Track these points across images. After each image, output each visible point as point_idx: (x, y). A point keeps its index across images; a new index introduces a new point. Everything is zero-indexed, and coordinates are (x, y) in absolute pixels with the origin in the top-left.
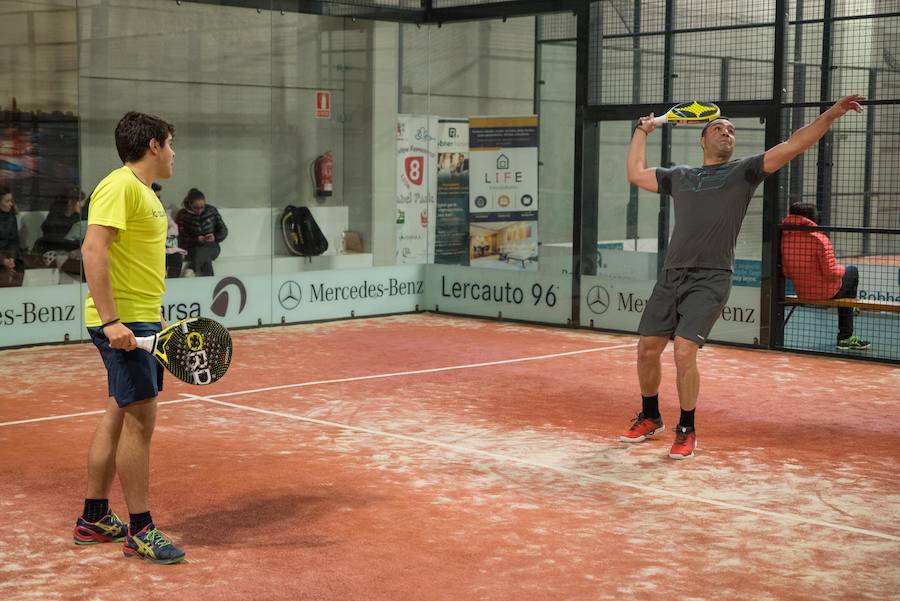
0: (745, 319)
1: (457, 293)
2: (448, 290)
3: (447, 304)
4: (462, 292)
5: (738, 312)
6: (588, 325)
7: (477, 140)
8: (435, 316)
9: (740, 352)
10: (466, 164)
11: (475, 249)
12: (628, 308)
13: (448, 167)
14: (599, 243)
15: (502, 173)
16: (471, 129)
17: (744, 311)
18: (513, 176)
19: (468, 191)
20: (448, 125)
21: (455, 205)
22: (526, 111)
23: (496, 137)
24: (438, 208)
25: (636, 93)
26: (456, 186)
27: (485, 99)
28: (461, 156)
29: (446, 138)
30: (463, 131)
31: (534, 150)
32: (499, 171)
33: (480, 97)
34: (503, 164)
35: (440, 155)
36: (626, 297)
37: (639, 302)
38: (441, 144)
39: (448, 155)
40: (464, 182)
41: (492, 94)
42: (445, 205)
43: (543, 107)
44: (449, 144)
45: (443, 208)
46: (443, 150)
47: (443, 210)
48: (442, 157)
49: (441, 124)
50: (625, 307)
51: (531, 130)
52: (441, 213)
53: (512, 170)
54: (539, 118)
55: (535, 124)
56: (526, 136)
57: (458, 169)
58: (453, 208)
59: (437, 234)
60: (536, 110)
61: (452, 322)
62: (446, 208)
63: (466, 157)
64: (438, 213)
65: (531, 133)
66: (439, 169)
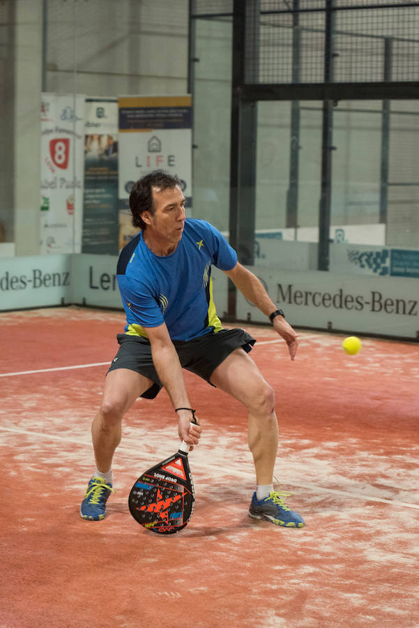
0: (408, 310)
1: (106, 285)
2: (96, 282)
3: (95, 297)
4: (110, 285)
5: (401, 304)
6: (245, 317)
7: (126, 122)
8: (82, 310)
9: (403, 346)
10: (115, 147)
11: (125, 238)
12: (287, 300)
13: (95, 150)
14: (257, 231)
15: (153, 156)
16: (121, 110)
17: (407, 302)
18: (165, 159)
19: (117, 175)
20: (96, 105)
21: (103, 190)
22: (180, 90)
23: (149, 118)
24: (85, 194)
25: (296, 72)
26: (104, 170)
27: (135, 77)
28: (110, 138)
29: (94, 119)
30: (112, 111)
31: (188, 132)
32: (150, 154)
33: (130, 75)
34: (155, 147)
35: (87, 137)
36: (285, 289)
37: (298, 294)
38: (88, 125)
39: (96, 137)
40: (114, 166)
41: (143, 72)
42: (92, 191)
43: (198, 87)
44: (97, 125)
45: (90, 194)
46: (91, 131)
47: (91, 196)
48: (89, 140)
49: (89, 104)
50: (284, 299)
51: (185, 111)
52: (88, 199)
53: (165, 154)
54: (193, 98)
55: (188, 104)
56: (180, 117)
57: (107, 152)
58: (102, 193)
59: (84, 221)
60: (190, 89)
61: (100, 316)
62: (94, 193)
63: (115, 139)
64: (85, 199)
65: (184, 114)
66: (86, 152)
